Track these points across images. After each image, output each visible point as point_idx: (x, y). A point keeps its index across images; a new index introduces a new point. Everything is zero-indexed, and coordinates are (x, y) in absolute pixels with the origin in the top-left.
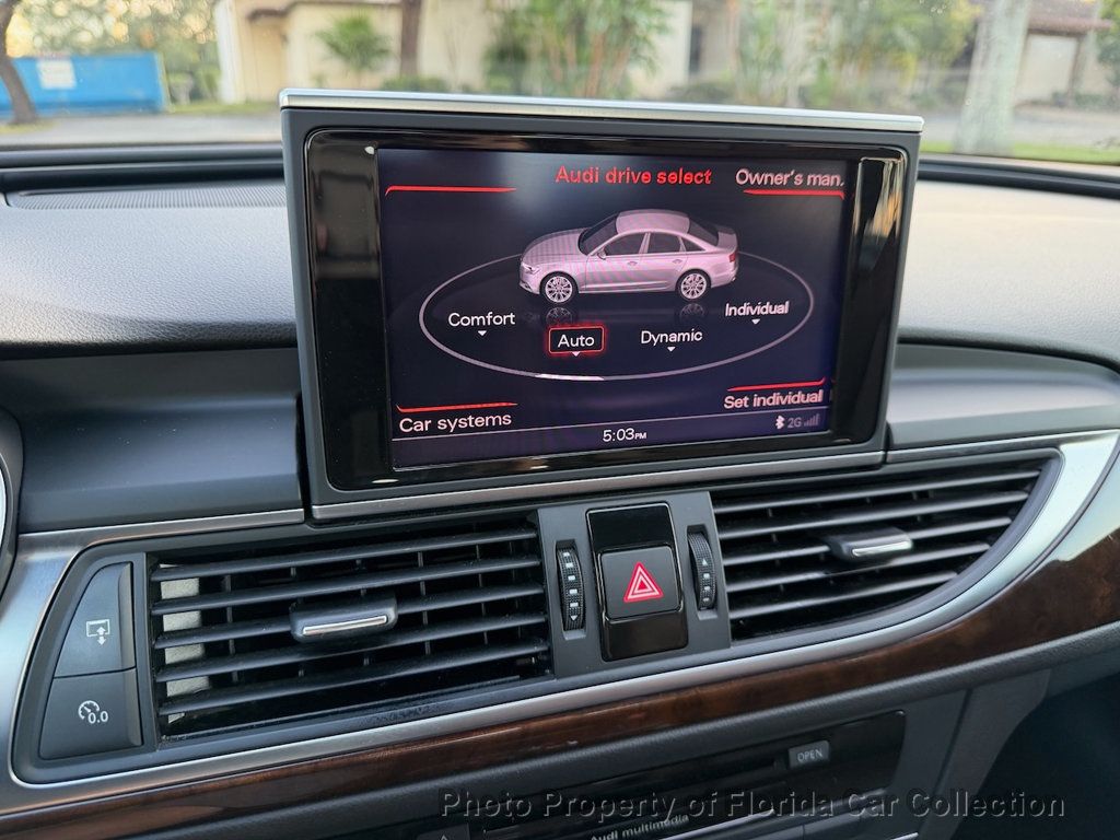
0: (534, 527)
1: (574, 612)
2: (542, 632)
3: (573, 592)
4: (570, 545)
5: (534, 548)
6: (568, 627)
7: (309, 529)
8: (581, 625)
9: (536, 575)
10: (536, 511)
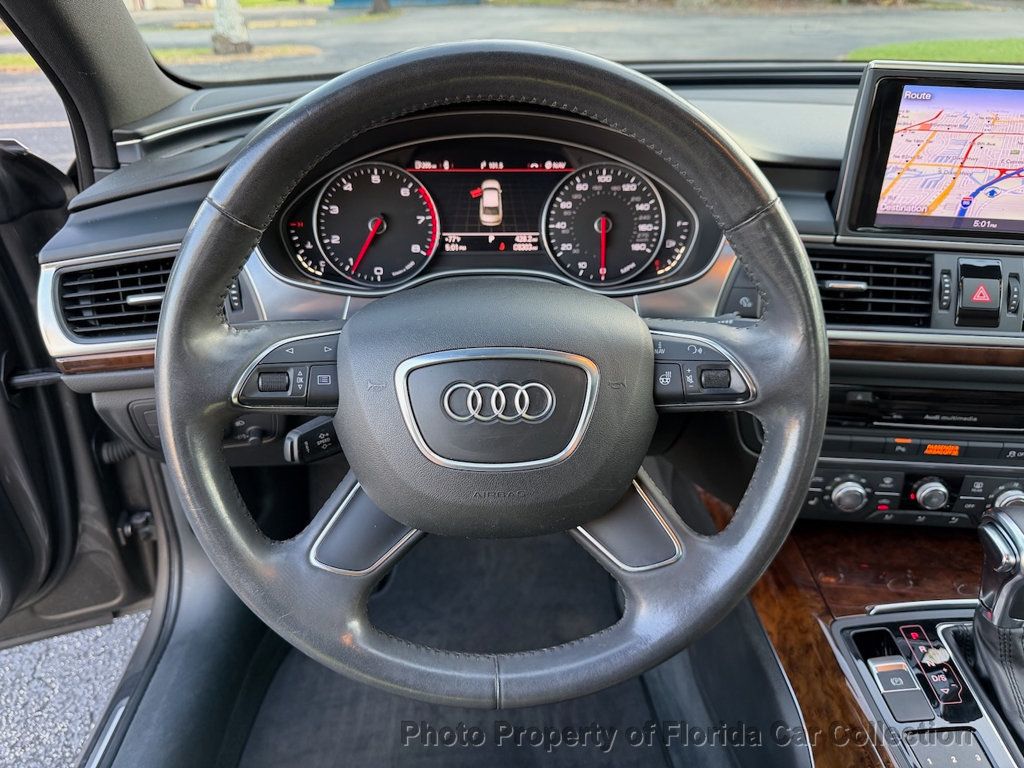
0: (932, 262)
1: (945, 301)
2: (928, 309)
3: (947, 292)
4: (948, 273)
5: (930, 271)
6: (941, 308)
7: (833, 247)
8: (947, 308)
9: (929, 284)
10: (933, 255)
